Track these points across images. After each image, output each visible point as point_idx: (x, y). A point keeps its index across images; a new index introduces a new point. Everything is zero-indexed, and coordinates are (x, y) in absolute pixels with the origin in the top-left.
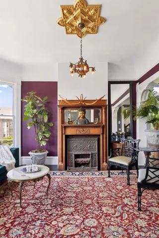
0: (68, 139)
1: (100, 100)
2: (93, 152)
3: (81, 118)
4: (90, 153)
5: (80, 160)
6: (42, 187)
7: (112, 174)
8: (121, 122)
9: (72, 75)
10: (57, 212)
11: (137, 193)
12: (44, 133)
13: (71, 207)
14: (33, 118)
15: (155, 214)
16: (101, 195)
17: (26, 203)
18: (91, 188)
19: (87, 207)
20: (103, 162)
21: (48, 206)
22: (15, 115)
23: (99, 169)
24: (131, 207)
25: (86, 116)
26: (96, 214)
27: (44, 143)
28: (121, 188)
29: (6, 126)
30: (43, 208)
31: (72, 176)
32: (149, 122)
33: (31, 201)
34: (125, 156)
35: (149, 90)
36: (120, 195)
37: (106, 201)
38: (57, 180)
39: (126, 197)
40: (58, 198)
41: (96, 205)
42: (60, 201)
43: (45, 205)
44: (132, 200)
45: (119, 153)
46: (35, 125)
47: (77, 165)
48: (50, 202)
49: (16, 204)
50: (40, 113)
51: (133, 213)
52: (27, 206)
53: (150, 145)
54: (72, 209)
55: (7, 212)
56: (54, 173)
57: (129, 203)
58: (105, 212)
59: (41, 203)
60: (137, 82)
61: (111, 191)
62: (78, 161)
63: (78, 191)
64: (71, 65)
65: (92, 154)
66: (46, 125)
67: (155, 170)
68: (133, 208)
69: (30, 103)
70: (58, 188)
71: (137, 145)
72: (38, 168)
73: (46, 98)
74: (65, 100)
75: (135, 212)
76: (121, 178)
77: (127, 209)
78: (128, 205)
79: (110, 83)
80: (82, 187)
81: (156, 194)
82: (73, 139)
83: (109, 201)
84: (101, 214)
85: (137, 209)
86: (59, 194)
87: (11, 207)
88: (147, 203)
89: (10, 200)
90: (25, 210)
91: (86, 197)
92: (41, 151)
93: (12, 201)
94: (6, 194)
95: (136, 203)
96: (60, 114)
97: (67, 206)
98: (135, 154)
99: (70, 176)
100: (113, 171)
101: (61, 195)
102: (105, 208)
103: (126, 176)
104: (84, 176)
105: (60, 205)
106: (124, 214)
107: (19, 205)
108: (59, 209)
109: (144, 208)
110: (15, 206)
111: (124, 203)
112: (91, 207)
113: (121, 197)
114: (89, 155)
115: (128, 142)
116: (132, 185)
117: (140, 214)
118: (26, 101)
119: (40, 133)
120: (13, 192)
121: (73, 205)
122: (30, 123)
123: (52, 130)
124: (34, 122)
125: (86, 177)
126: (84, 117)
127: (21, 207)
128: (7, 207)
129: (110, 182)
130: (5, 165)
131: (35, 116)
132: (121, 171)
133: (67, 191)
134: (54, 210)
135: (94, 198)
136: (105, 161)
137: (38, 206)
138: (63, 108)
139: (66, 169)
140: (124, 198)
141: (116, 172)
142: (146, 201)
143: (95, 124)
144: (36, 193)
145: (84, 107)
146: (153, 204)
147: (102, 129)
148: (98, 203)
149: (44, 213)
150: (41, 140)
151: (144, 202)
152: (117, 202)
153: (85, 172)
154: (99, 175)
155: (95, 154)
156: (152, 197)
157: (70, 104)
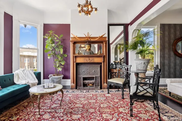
0: (78, 66)
1: (102, 37)
2: (97, 76)
3: (87, 50)
4: (94, 76)
5: (87, 82)
6: (57, 101)
7: (110, 91)
8: (117, 56)
9: (80, 14)
10: (67, 118)
11: (129, 104)
12: (60, 61)
13: (79, 114)
14: (52, 50)
15: (143, 119)
16: (102, 106)
17: (43, 112)
18: (95, 101)
19: (91, 114)
20: (104, 83)
21: (61, 114)
22: (39, 48)
23: (101, 88)
24: (125, 114)
25: (91, 49)
26: (97, 119)
27: (60, 69)
28: (117, 101)
29: (35, 61)
30: (56, 115)
31: (81, 93)
32: (138, 53)
33: (48, 111)
34: (120, 78)
35: (138, 30)
36: (117, 106)
37: (105, 110)
38: (69, 95)
39: (121, 107)
40: (69, 108)
41: (98, 112)
42: (71, 110)
43: (58, 113)
44: (126, 109)
45: (116, 76)
46: (53, 56)
47: (85, 85)
48: (62, 111)
49: (36, 112)
50: (57, 47)
51: (126, 118)
52: (44, 114)
53: (139, 70)
54: (79, 116)
55: (28, 119)
56: (67, 91)
57: (123, 112)
58: (105, 118)
59: (55, 111)
60: (129, 24)
61: (110, 103)
62: (85, 82)
63: (84, 103)
64: (79, 6)
65: (96, 77)
66: (62, 56)
67: (143, 85)
68: (127, 115)
69: (50, 39)
70: (69, 101)
71: (129, 69)
72: (54, 85)
73: (62, 36)
74: (76, 37)
75: (128, 118)
76: (117, 94)
77: (122, 115)
78: (122, 112)
79: (109, 25)
80: (88, 100)
81: (144, 105)
82: (82, 66)
83: (108, 110)
84: (101, 119)
85: (130, 115)
86: (70, 105)
87: (32, 114)
88: (137, 111)
89: (31, 110)
90: (42, 117)
91: (91, 107)
92: (58, 75)
93: (33, 110)
94: (29, 105)
95: (129, 111)
96: (72, 47)
97: (75, 114)
98: (128, 76)
99: (80, 93)
100: (112, 90)
101: (72, 106)
102: (105, 115)
103: (121, 93)
104: (89, 93)
105: (70, 113)
106: (119, 119)
107: (38, 113)
108: (69, 116)
109: (135, 115)
110: (35, 114)
111: (119, 111)
112: (94, 115)
113: (117, 107)
114: (94, 78)
115: (123, 67)
116: (125, 99)
117: (132, 119)
118: (47, 37)
119: (58, 62)
120: (35, 104)
121: (80, 113)
122: (50, 55)
123: (66, 60)
124: (53, 53)
125: (91, 93)
126: (90, 49)
127: (39, 114)
128: (29, 115)
129: (109, 97)
130: (29, 84)
131: (54, 49)
132: (117, 89)
133: (76, 103)
134: (65, 117)
135: (96, 108)
136: (105, 82)
137: (53, 113)
138: (75, 43)
139: (76, 88)
140: (120, 108)
141: (113, 90)
142: (136, 110)
143: (98, 55)
144: (52, 105)
145: (90, 42)
146: (142, 112)
147: (103, 59)
148: (100, 111)
149: (57, 119)
150: (58, 67)
151: (135, 111)
152: (114, 110)
153: (90, 91)
154: (101, 92)
155: (98, 77)
156: (141, 107)
157: (79, 40)
